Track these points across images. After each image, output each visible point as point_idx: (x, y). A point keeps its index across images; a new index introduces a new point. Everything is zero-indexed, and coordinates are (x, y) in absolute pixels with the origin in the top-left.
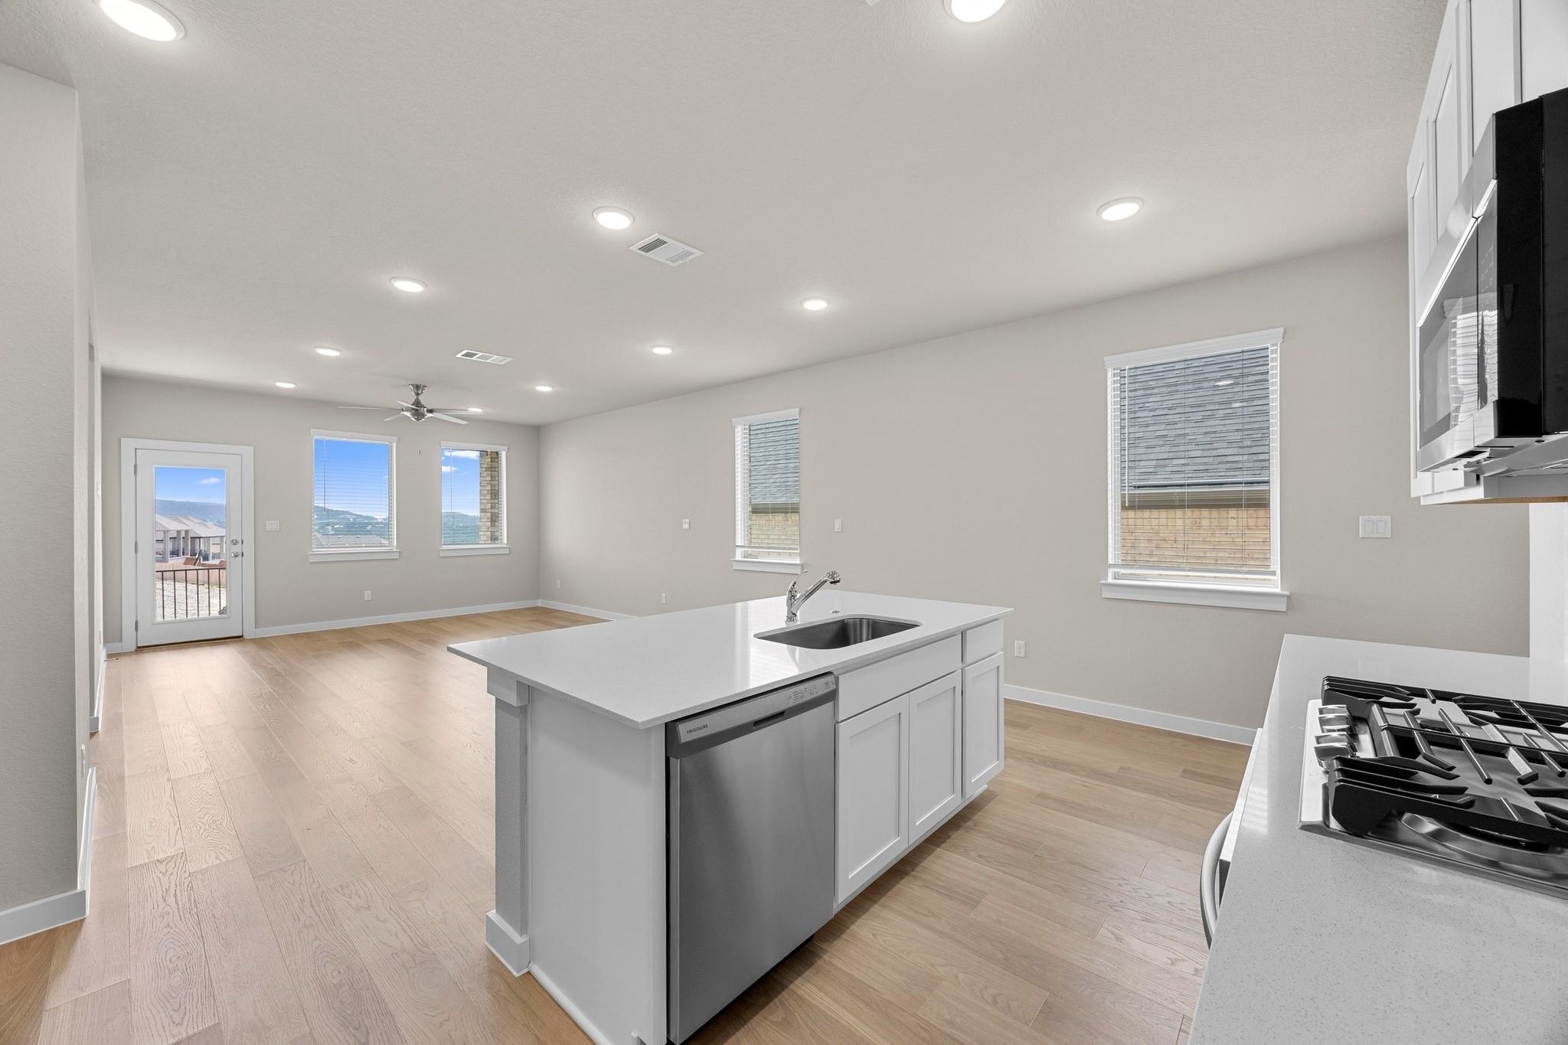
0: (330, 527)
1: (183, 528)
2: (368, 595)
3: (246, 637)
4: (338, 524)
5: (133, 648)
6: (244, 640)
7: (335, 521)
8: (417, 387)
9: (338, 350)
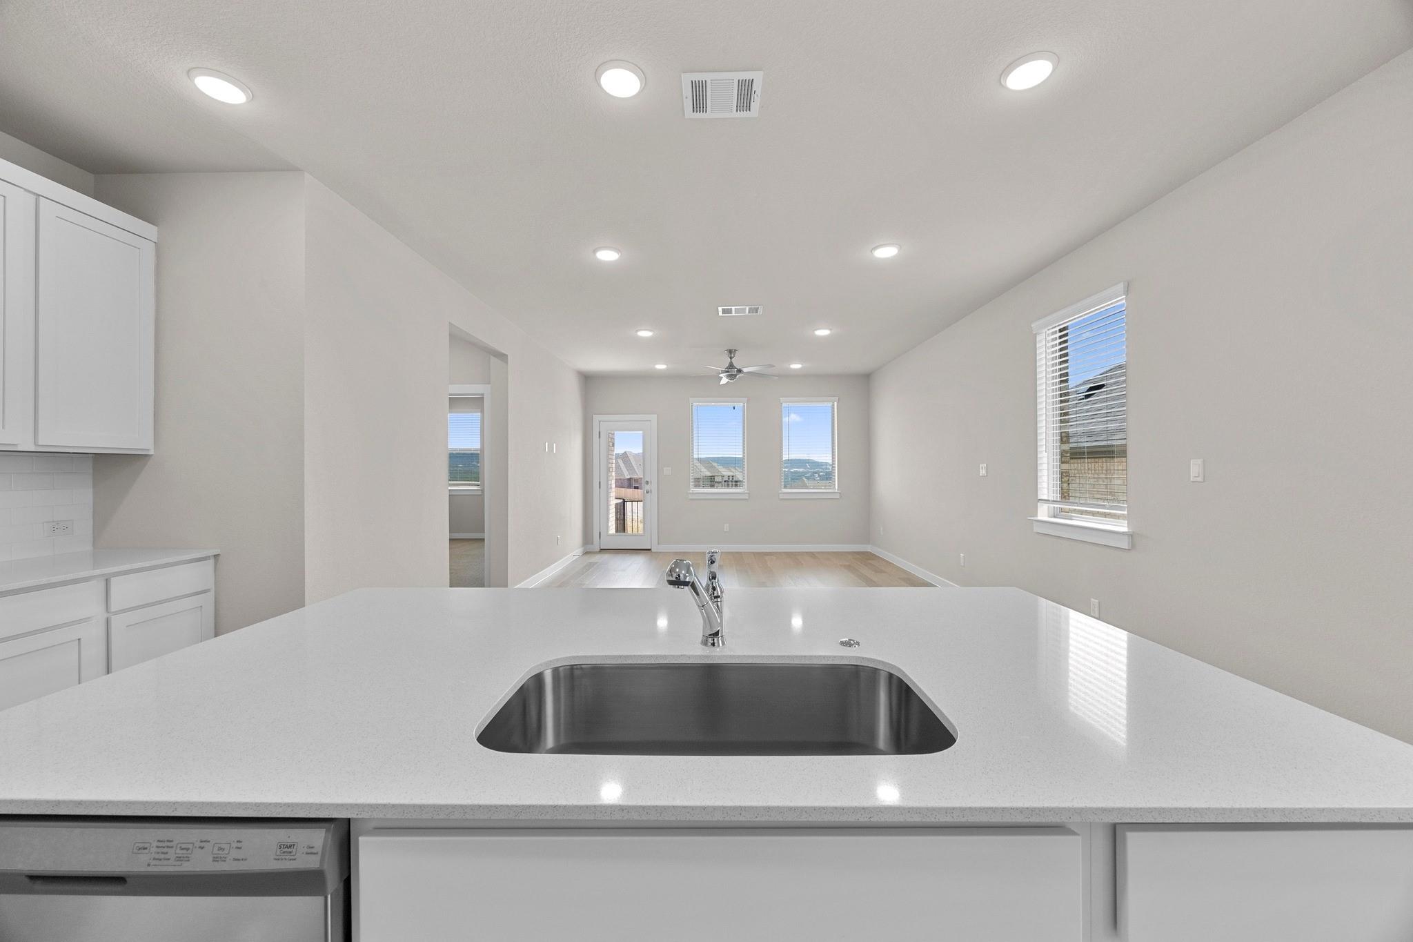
0: (817, 475)
1: (731, 474)
2: (726, 527)
3: (653, 550)
4: (821, 472)
5: (598, 550)
6: (651, 552)
7: (821, 470)
8: (730, 352)
9: (651, 331)
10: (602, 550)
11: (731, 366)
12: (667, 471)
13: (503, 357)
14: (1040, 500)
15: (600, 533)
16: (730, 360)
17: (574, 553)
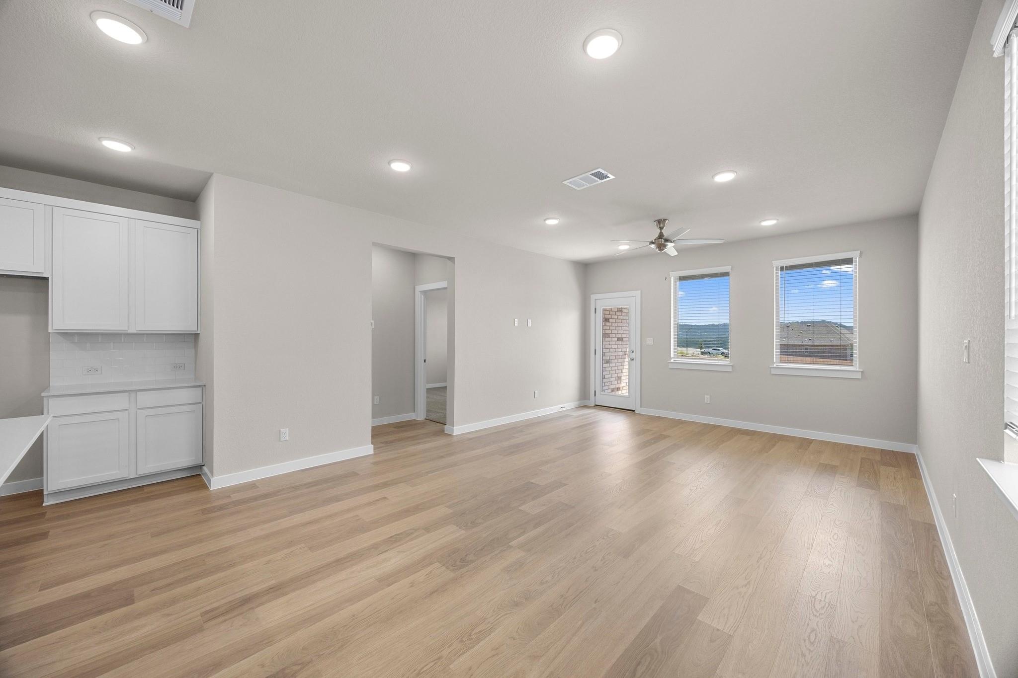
10: (597, 406)
11: (661, 236)
12: (649, 341)
13: (451, 259)
14: (1007, 426)
15: (595, 391)
16: (659, 231)
17: (562, 406)
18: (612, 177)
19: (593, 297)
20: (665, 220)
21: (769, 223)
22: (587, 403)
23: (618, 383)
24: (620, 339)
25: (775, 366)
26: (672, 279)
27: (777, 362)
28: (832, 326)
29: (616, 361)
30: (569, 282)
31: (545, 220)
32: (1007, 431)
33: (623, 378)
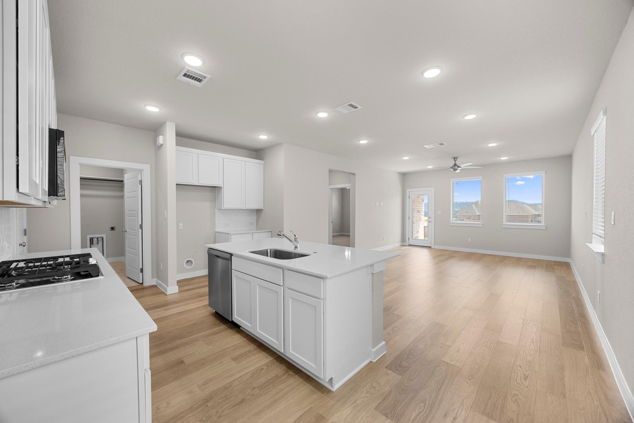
2: (470, 240)
3: (432, 247)
5: (408, 245)
6: (431, 248)
8: (454, 158)
9: (408, 157)
10: (410, 245)
11: (455, 165)
12: (439, 212)
13: (354, 174)
14: (593, 234)
15: (409, 238)
16: (454, 162)
17: (394, 245)
18: (446, 144)
19: (408, 190)
20: (457, 157)
21: (504, 158)
22: (405, 244)
23: (417, 234)
24: (418, 211)
25: (504, 224)
26: (451, 182)
27: (505, 222)
28: (520, 204)
29: (416, 223)
30: (396, 182)
31: (403, 157)
32: (593, 235)
33: (419, 232)
